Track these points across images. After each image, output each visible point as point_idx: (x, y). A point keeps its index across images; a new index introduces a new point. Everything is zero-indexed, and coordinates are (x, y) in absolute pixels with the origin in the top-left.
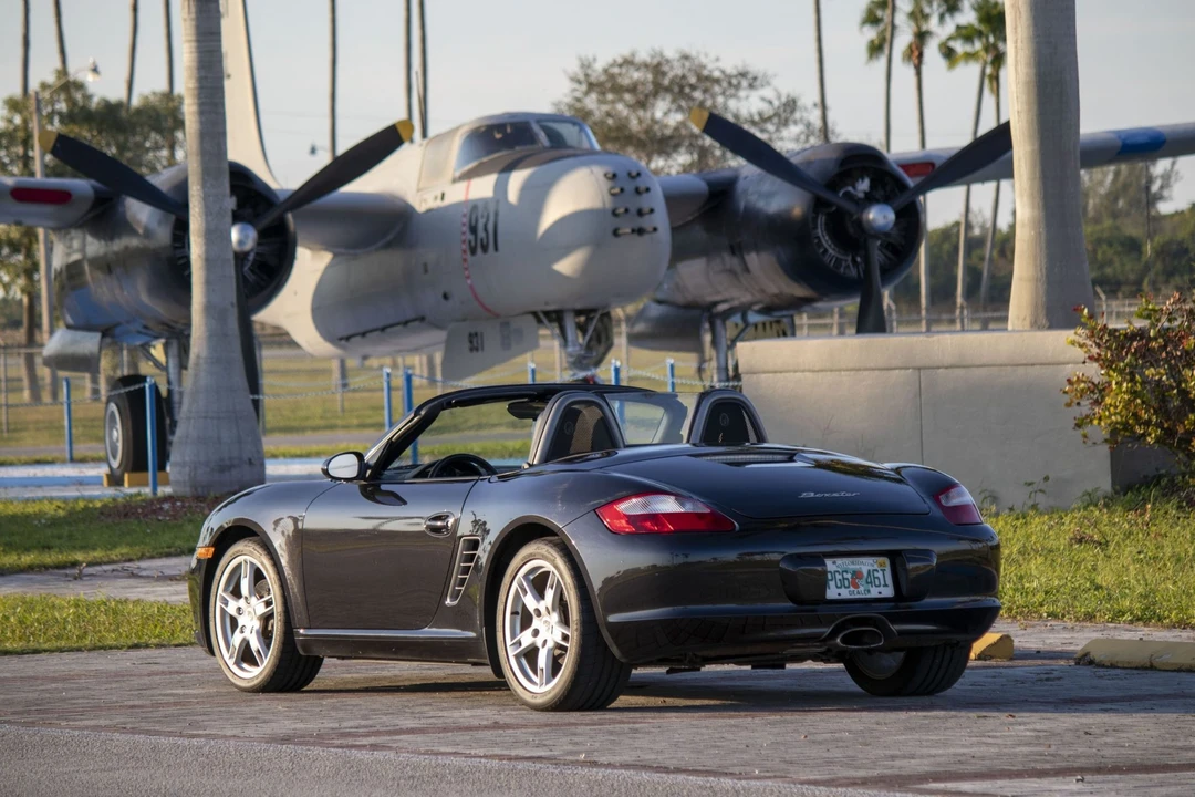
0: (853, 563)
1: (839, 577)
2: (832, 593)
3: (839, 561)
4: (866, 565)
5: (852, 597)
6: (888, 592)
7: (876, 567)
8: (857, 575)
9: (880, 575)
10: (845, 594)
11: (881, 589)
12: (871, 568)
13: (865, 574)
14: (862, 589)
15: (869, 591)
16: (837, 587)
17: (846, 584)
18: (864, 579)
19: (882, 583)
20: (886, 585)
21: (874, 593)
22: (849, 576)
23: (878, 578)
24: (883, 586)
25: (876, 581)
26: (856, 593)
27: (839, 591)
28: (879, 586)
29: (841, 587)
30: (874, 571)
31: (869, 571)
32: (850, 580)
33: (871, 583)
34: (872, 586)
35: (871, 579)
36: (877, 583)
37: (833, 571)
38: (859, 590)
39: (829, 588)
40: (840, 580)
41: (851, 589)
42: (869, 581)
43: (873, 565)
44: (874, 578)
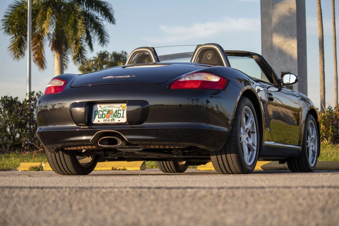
0: (109, 107)
1: (101, 113)
2: (96, 121)
3: (103, 106)
4: (115, 107)
5: (105, 122)
6: (124, 120)
7: (120, 109)
8: (109, 112)
9: (121, 112)
10: (102, 121)
11: (121, 119)
12: (118, 109)
13: (114, 112)
14: (110, 118)
15: (114, 120)
17: (104, 117)
18: (113, 114)
19: (122, 116)
20: (123, 117)
21: (116, 121)
23: (120, 114)
24: (122, 117)
25: (119, 115)
26: (107, 120)
27: (99, 120)
28: (120, 117)
29: (100, 118)
30: (119, 110)
31: (117, 110)
32: (106, 114)
33: (116, 116)
34: (116, 117)
35: (117, 114)
36: (119, 116)
37: (98, 111)
38: (109, 119)
39: (95, 118)
40: (101, 115)
41: (106, 118)
42: (115, 115)
43: (119, 108)
44: (118, 113)
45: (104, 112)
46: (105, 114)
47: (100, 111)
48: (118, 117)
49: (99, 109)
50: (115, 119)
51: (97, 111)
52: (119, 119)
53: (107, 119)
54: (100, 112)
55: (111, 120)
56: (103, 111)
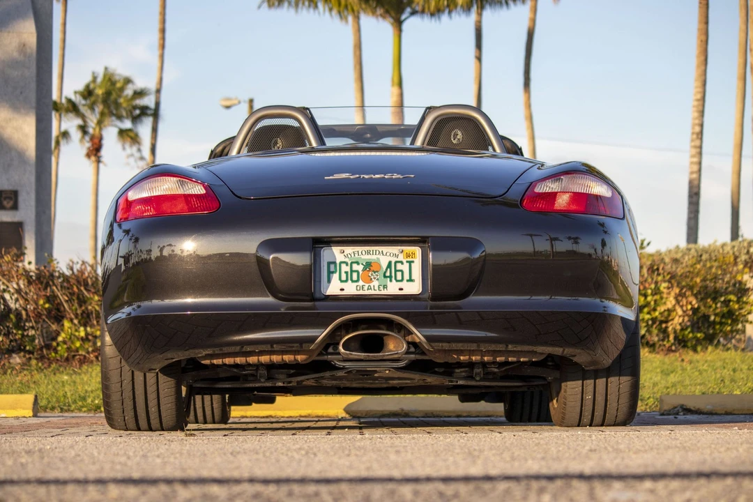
0: (368, 253)
1: (345, 268)
2: (333, 287)
3: (349, 250)
4: (384, 255)
5: (361, 292)
6: (413, 288)
7: (401, 257)
8: (368, 266)
9: (405, 268)
10: (351, 289)
11: (404, 284)
12: (394, 260)
13: (384, 266)
14: (375, 283)
15: (385, 287)
16: (342, 281)
17: (355, 277)
18: (381, 272)
19: (407, 276)
20: (410, 280)
21: (393, 289)
22: (360, 268)
23: (402, 271)
24: (408, 281)
25: (399, 274)
26: (366, 288)
27: (343, 285)
28: (402, 280)
29: (346, 281)
30: (396, 262)
31: (390, 263)
32: (361, 273)
33: (390, 277)
34: (391, 281)
35: (391, 272)
36: (399, 277)
37: (338, 262)
38: (372, 285)
39: (329, 281)
40: (346, 273)
41: (361, 283)
42: (388, 274)
43: (396, 256)
44: (396, 271)
45: (355, 267)
46: (357, 271)
47: (341, 263)
48: (397, 281)
49: (339, 258)
50: (389, 283)
52: (401, 285)
53: (366, 286)
54: (343, 266)
55: (376, 288)
56: (352, 263)
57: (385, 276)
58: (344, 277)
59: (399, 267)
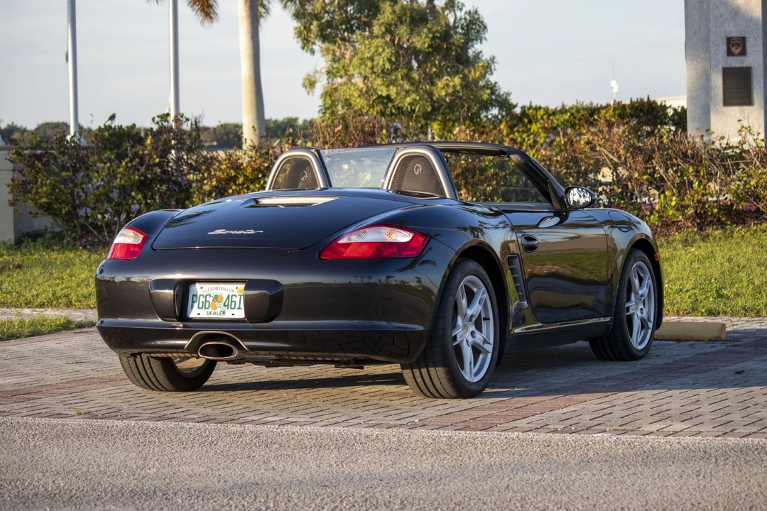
0: (217, 289)
1: (202, 299)
2: (194, 314)
3: (206, 286)
4: (226, 290)
5: (209, 316)
6: (240, 314)
7: (235, 292)
8: (216, 298)
9: (237, 300)
10: (204, 314)
11: (236, 311)
12: (231, 294)
13: (225, 298)
14: (218, 310)
15: (224, 313)
16: (199, 308)
17: (207, 306)
18: (223, 303)
19: (237, 306)
20: (239, 308)
21: (228, 314)
23: (235, 302)
24: (237, 309)
25: (233, 304)
26: (212, 313)
27: (200, 311)
28: (234, 308)
29: (202, 308)
30: (232, 296)
31: (229, 296)
32: (211, 302)
33: (228, 306)
34: (228, 308)
35: (229, 303)
36: (233, 306)
37: (198, 295)
38: (216, 311)
39: (192, 308)
40: (203, 302)
41: (210, 310)
42: (226, 304)
43: (233, 291)
44: (232, 301)
45: (208, 299)
46: (209, 302)
47: (201, 295)
48: (231, 308)
49: (200, 292)
50: (226, 310)
51: (196, 295)
52: (233, 311)
53: (213, 311)
54: (201, 297)
55: (219, 313)
56: (207, 295)
57: (225, 305)
58: (200, 306)
59: (234, 299)
